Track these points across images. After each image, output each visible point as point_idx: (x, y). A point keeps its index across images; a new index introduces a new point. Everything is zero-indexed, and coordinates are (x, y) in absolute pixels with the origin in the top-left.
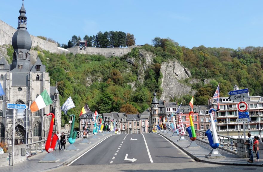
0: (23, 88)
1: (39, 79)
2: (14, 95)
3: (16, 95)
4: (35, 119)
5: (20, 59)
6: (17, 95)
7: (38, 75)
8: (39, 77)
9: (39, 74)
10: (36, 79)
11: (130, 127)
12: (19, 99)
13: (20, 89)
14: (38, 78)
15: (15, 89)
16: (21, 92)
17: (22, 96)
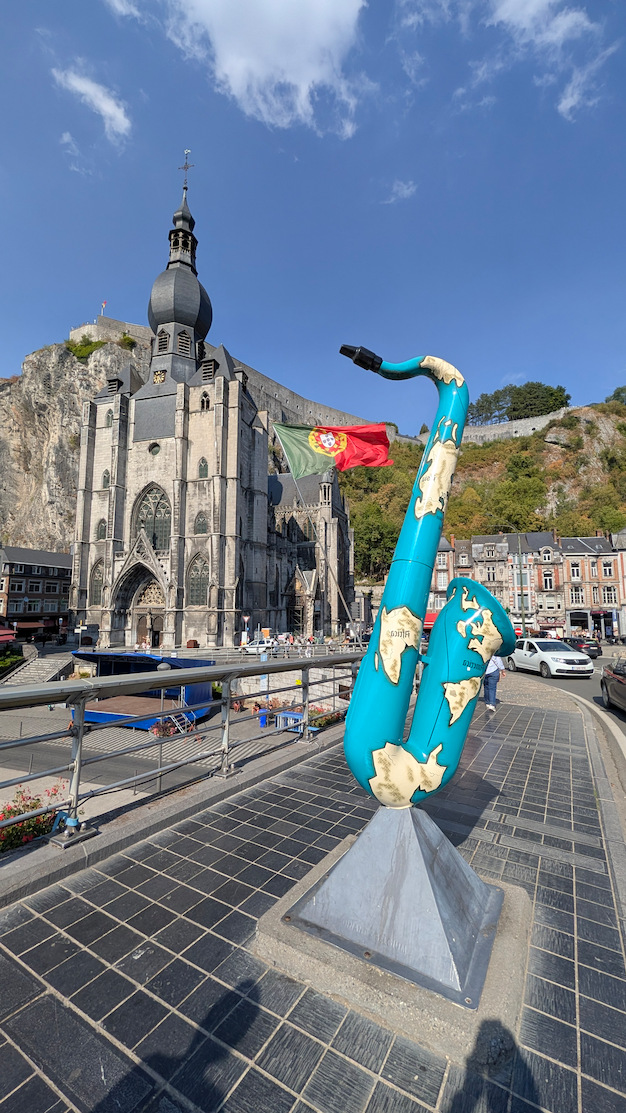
0: (163, 442)
1: (208, 406)
2: (138, 469)
3: (143, 469)
4: (195, 545)
5: (161, 353)
6: (146, 469)
7: (205, 395)
8: (208, 402)
9: (206, 390)
10: (200, 409)
11: (575, 579)
12: (150, 480)
14: (205, 404)
15: (141, 449)
16: (157, 457)
17: (160, 469)
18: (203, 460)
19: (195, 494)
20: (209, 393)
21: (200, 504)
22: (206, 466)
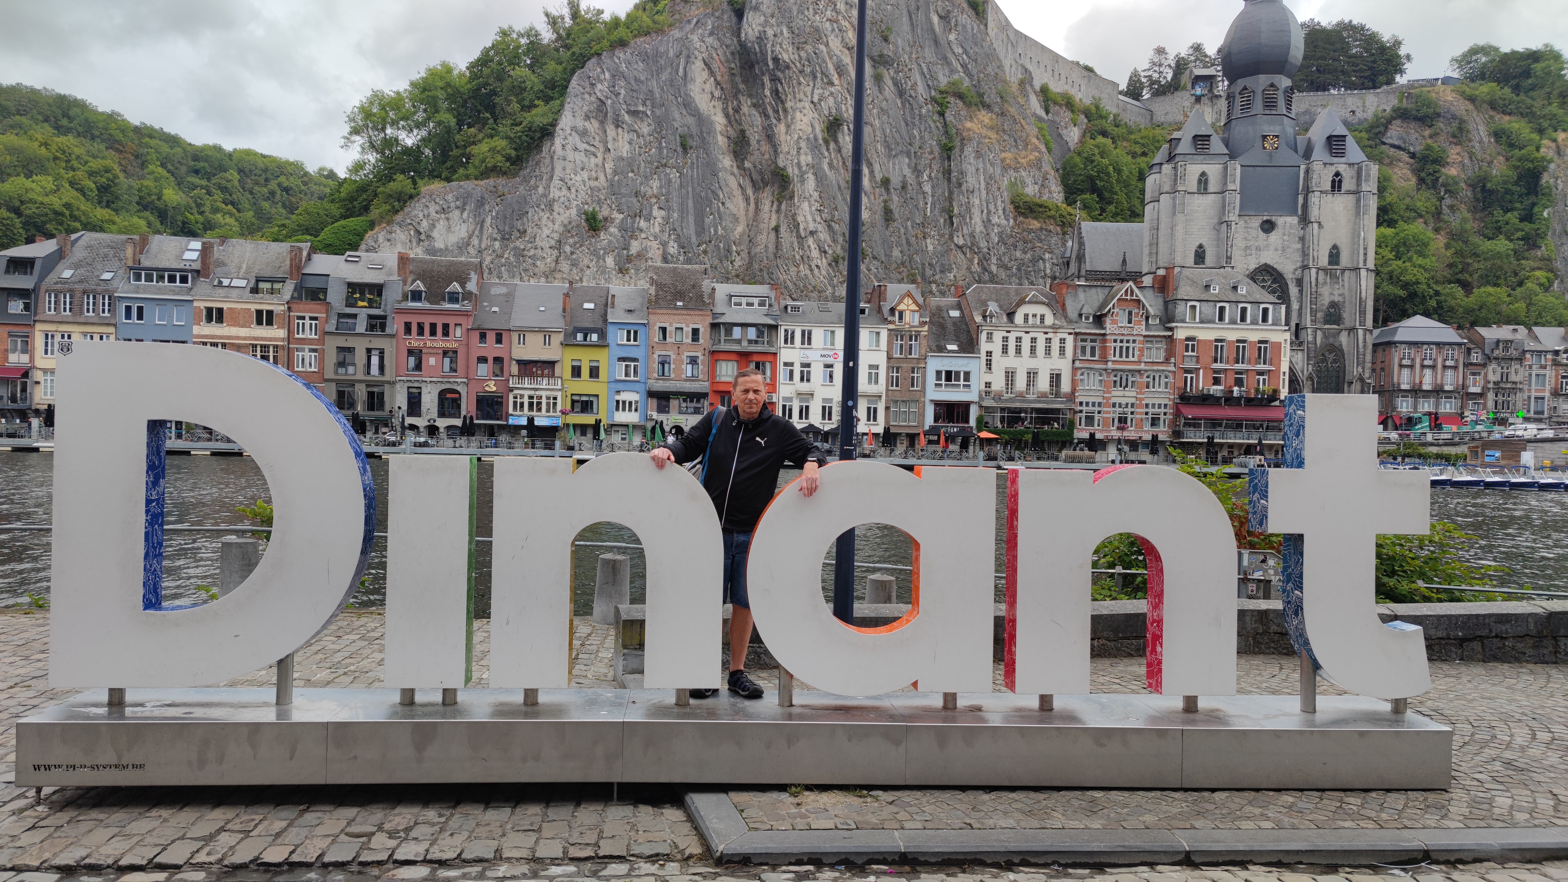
0: (1280, 221)
1: (1340, 187)
2: (1247, 248)
3: (1253, 248)
4: (1325, 336)
5: (1268, 112)
6: (1258, 249)
7: (1338, 174)
8: (1340, 182)
9: (1341, 171)
10: (1330, 189)
12: (1263, 261)
13: (1266, 226)
14: (1337, 184)
15: (1252, 225)
16: (1273, 237)
17: (1276, 250)
18: (1335, 247)
19: (1325, 283)
20: (1343, 173)
21: (1332, 294)
22: (1338, 254)
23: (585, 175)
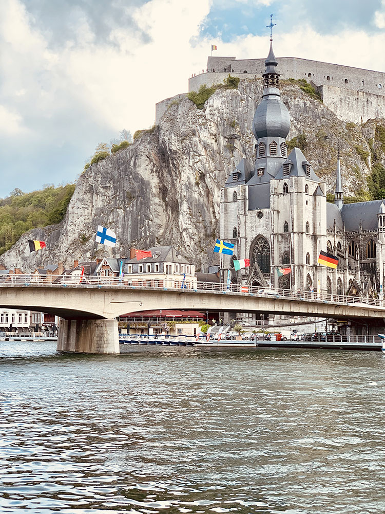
0: (265, 211)
2: (252, 227)
5: (261, 157)
6: (256, 227)
7: (285, 184)
8: (287, 188)
9: (287, 182)
10: (283, 192)
12: (258, 233)
13: (261, 215)
14: (286, 190)
15: (253, 215)
16: (262, 220)
17: (264, 227)
18: (286, 222)
19: (282, 242)
21: (285, 247)
22: (287, 225)
23: (82, 218)
